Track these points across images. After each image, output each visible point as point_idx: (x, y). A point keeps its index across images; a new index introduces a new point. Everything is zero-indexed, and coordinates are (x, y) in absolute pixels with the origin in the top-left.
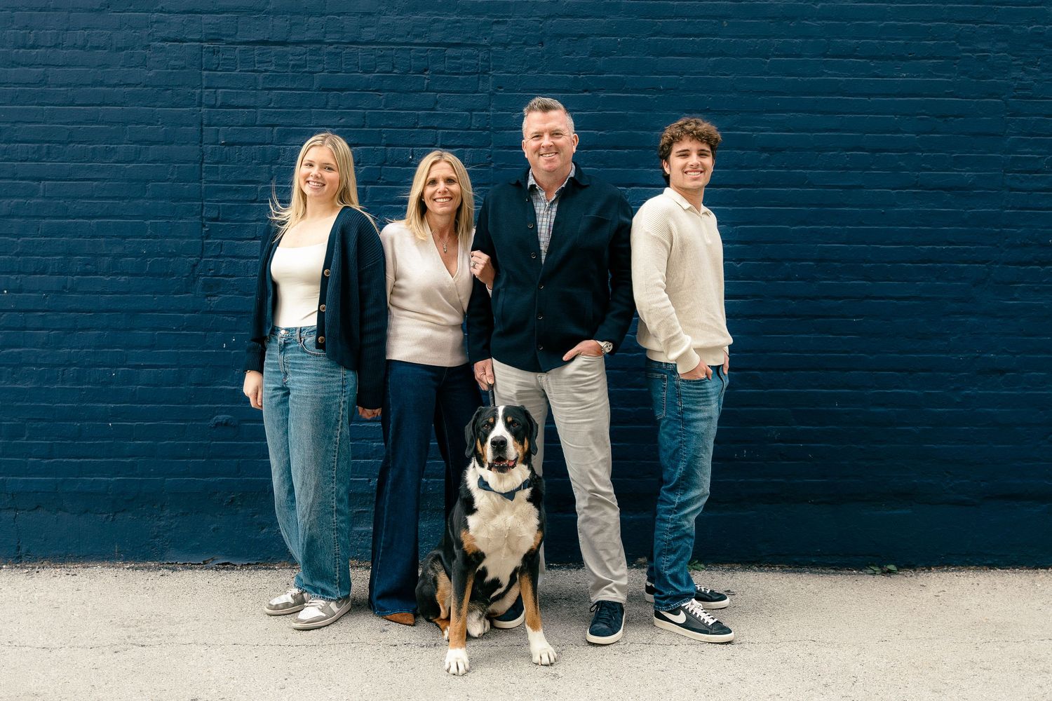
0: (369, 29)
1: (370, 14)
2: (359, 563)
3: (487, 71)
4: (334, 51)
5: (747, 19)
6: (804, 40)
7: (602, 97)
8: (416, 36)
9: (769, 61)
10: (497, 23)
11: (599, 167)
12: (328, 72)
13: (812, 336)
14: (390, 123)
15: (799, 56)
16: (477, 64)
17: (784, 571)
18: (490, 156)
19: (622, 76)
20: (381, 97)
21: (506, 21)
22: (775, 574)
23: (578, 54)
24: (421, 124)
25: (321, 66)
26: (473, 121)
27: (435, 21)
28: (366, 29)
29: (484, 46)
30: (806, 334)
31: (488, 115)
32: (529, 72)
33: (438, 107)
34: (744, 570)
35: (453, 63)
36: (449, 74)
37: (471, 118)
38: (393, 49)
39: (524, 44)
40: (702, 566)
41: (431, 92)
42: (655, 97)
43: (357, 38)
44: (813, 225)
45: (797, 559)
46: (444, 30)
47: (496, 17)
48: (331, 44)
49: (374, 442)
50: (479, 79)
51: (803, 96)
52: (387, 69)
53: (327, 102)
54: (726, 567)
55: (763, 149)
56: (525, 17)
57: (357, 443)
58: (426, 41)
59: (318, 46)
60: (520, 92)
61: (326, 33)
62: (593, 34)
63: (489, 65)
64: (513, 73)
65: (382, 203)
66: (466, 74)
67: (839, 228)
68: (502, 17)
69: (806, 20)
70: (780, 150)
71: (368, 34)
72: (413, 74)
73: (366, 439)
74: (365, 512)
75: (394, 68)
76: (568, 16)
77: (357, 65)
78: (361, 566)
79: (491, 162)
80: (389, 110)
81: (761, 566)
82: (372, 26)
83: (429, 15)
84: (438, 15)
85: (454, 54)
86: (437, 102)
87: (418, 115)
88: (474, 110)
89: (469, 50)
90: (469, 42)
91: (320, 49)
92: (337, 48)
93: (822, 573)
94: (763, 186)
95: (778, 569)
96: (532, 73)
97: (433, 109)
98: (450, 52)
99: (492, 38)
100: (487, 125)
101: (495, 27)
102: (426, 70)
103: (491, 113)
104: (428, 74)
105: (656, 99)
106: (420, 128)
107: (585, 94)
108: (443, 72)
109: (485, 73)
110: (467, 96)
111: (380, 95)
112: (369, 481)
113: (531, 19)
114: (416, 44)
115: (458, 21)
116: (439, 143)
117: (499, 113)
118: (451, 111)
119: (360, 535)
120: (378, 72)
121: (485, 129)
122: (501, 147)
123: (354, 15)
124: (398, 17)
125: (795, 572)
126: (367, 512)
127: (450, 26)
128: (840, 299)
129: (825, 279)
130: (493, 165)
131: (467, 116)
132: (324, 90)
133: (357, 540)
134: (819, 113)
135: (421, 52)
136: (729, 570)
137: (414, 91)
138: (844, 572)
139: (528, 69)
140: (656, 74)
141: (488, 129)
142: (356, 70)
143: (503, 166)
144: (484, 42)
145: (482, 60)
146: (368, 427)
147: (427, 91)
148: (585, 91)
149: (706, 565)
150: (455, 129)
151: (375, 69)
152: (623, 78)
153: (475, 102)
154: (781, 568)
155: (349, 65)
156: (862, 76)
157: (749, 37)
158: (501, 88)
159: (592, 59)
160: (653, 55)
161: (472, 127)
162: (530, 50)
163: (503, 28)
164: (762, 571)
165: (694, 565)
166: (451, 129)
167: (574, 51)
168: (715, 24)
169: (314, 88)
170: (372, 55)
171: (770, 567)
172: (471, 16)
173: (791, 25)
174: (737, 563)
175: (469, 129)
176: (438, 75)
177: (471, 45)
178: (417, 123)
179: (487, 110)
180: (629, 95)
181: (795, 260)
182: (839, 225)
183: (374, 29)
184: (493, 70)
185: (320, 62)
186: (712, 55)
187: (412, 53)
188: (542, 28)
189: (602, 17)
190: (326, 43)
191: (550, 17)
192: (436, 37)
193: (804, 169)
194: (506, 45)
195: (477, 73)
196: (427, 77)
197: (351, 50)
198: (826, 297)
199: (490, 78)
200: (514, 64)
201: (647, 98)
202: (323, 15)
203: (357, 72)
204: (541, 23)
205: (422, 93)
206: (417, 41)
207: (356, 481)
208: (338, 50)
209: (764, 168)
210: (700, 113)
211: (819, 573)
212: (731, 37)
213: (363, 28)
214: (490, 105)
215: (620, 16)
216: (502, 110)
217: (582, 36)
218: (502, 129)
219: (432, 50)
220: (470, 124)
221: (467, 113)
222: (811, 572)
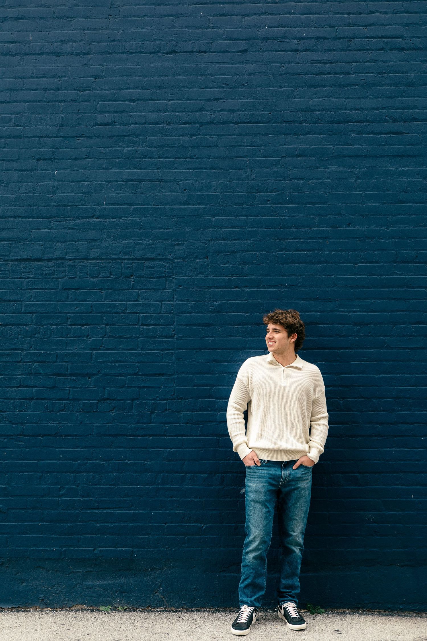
0: (95, 250)
1: (95, 240)
2: (87, 608)
3: (171, 276)
4: (72, 264)
5: (342, 239)
6: (381, 252)
7: (247, 291)
8: (125, 254)
9: (357, 266)
10: (178, 244)
11: (246, 337)
12: (68, 278)
13: (394, 449)
14: (109, 310)
15: (377, 262)
16: (165, 271)
17: (380, 614)
18: (174, 331)
19: (260, 277)
20: (103, 293)
21: (184, 243)
22: (373, 617)
23: (231, 264)
24: (129, 310)
25: (64, 274)
26: (163, 308)
27: (137, 244)
28: (93, 250)
29: (170, 259)
30: (390, 448)
31: (172, 304)
32: (199, 276)
33: (140, 299)
34: (352, 614)
35: (149, 271)
36: (147, 278)
37: (161, 306)
38: (110, 262)
39: (195, 257)
40: (323, 611)
41: (135, 289)
42: (282, 290)
43: (87, 256)
44: (391, 374)
45: (389, 606)
46: (143, 250)
47: (177, 241)
48: (70, 260)
49: (97, 523)
50: (166, 281)
51: (381, 288)
52: (107, 275)
53: (68, 297)
54: (340, 611)
55: (355, 324)
56: (196, 241)
57: (86, 524)
58: (132, 257)
59: (62, 261)
60: (193, 288)
61: (67, 253)
62: (240, 251)
63: (173, 272)
64: (188, 276)
65: (103, 362)
66: (158, 277)
67: (409, 376)
68: (181, 241)
69: (381, 239)
70: (367, 324)
71: (94, 253)
72: (123, 278)
73: (92, 521)
74: (91, 571)
75: (111, 274)
76: (224, 239)
77: (87, 273)
78: (88, 610)
79: (175, 334)
80: (107, 301)
81: (364, 611)
82: (98, 248)
83: (134, 240)
84: (139, 240)
85: (150, 265)
86: (139, 296)
87: (127, 305)
88: (163, 301)
89: (160, 262)
90: (160, 257)
91: (63, 263)
92: (74, 262)
93: (407, 616)
94: (357, 348)
95: (376, 613)
96: (200, 276)
97: (136, 301)
98: (147, 263)
99: (174, 255)
100: (172, 310)
101: (177, 247)
102: (132, 276)
103: (175, 303)
104: (133, 278)
105: (283, 292)
106: (128, 313)
107: (237, 289)
108: (143, 277)
109: (170, 277)
110: (158, 292)
111: (102, 292)
112: (94, 550)
113: (200, 241)
114: (125, 259)
115: (152, 244)
116: (140, 323)
117: (179, 302)
118: (148, 302)
119: (88, 588)
120: (101, 277)
121: (170, 313)
122: (181, 325)
123: (85, 241)
124: (113, 242)
125: (388, 615)
126: (93, 571)
127: (147, 247)
128: (412, 424)
129: (401, 411)
130: (176, 336)
131: (158, 305)
132: (65, 289)
133: (86, 591)
134: (393, 299)
135: (128, 264)
136: (341, 614)
137: (125, 289)
138: (423, 615)
139: (198, 274)
140: (282, 276)
141: (173, 313)
142: (86, 276)
143: (182, 337)
144: (170, 257)
145: (169, 269)
146: (93, 513)
147: (132, 289)
148: (236, 287)
149: (326, 610)
150: (151, 313)
151: (99, 275)
152: (261, 279)
153: (163, 295)
154: (379, 612)
155: (81, 273)
156: (421, 275)
157: (344, 251)
158: (180, 286)
159: (240, 266)
160: (281, 264)
161: (162, 312)
162: (200, 262)
163: (181, 247)
164: (364, 614)
165: (317, 610)
166: (148, 313)
167: (228, 262)
168: (321, 243)
169: (59, 288)
170: (97, 266)
171: (370, 611)
172: (161, 240)
173: (372, 242)
174: (348, 609)
175: (160, 313)
176: (139, 279)
177: (161, 259)
178: (126, 310)
179: (171, 301)
180: (265, 289)
181: (380, 398)
182: (409, 374)
183: (98, 250)
184: (175, 275)
185: (63, 271)
186: (319, 263)
187: (123, 265)
188: (207, 247)
189: (246, 240)
190: (67, 259)
191: (212, 240)
192: (138, 254)
193: (383, 336)
194: (184, 259)
195: (165, 277)
196: (132, 280)
197: (83, 264)
198: (402, 423)
199: (174, 280)
200: (189, 271)
201: (277, 291)
202: (65, 241)
203: (87, 278)
204: (206, 244)
205: (129, 291)
206: (126, 257)
207: (85, 550)
208: (75, 264)
209: (356, 336)
210: (313, 300)
211: (405, 616)
212: (332, 251)
213: (91, 249)
214: (173, 297)
215: (258, 239)
216: (182, 301)
217: (234, 252)
218: (181, 313)
219: (136, 262)
220: (161, 310)
221: (158, 303)
222: (399, 616)
